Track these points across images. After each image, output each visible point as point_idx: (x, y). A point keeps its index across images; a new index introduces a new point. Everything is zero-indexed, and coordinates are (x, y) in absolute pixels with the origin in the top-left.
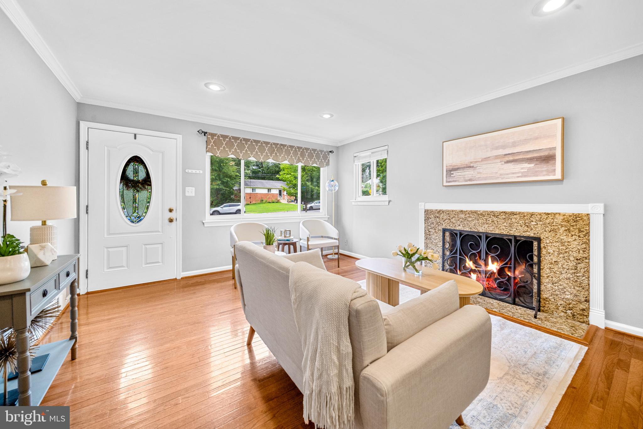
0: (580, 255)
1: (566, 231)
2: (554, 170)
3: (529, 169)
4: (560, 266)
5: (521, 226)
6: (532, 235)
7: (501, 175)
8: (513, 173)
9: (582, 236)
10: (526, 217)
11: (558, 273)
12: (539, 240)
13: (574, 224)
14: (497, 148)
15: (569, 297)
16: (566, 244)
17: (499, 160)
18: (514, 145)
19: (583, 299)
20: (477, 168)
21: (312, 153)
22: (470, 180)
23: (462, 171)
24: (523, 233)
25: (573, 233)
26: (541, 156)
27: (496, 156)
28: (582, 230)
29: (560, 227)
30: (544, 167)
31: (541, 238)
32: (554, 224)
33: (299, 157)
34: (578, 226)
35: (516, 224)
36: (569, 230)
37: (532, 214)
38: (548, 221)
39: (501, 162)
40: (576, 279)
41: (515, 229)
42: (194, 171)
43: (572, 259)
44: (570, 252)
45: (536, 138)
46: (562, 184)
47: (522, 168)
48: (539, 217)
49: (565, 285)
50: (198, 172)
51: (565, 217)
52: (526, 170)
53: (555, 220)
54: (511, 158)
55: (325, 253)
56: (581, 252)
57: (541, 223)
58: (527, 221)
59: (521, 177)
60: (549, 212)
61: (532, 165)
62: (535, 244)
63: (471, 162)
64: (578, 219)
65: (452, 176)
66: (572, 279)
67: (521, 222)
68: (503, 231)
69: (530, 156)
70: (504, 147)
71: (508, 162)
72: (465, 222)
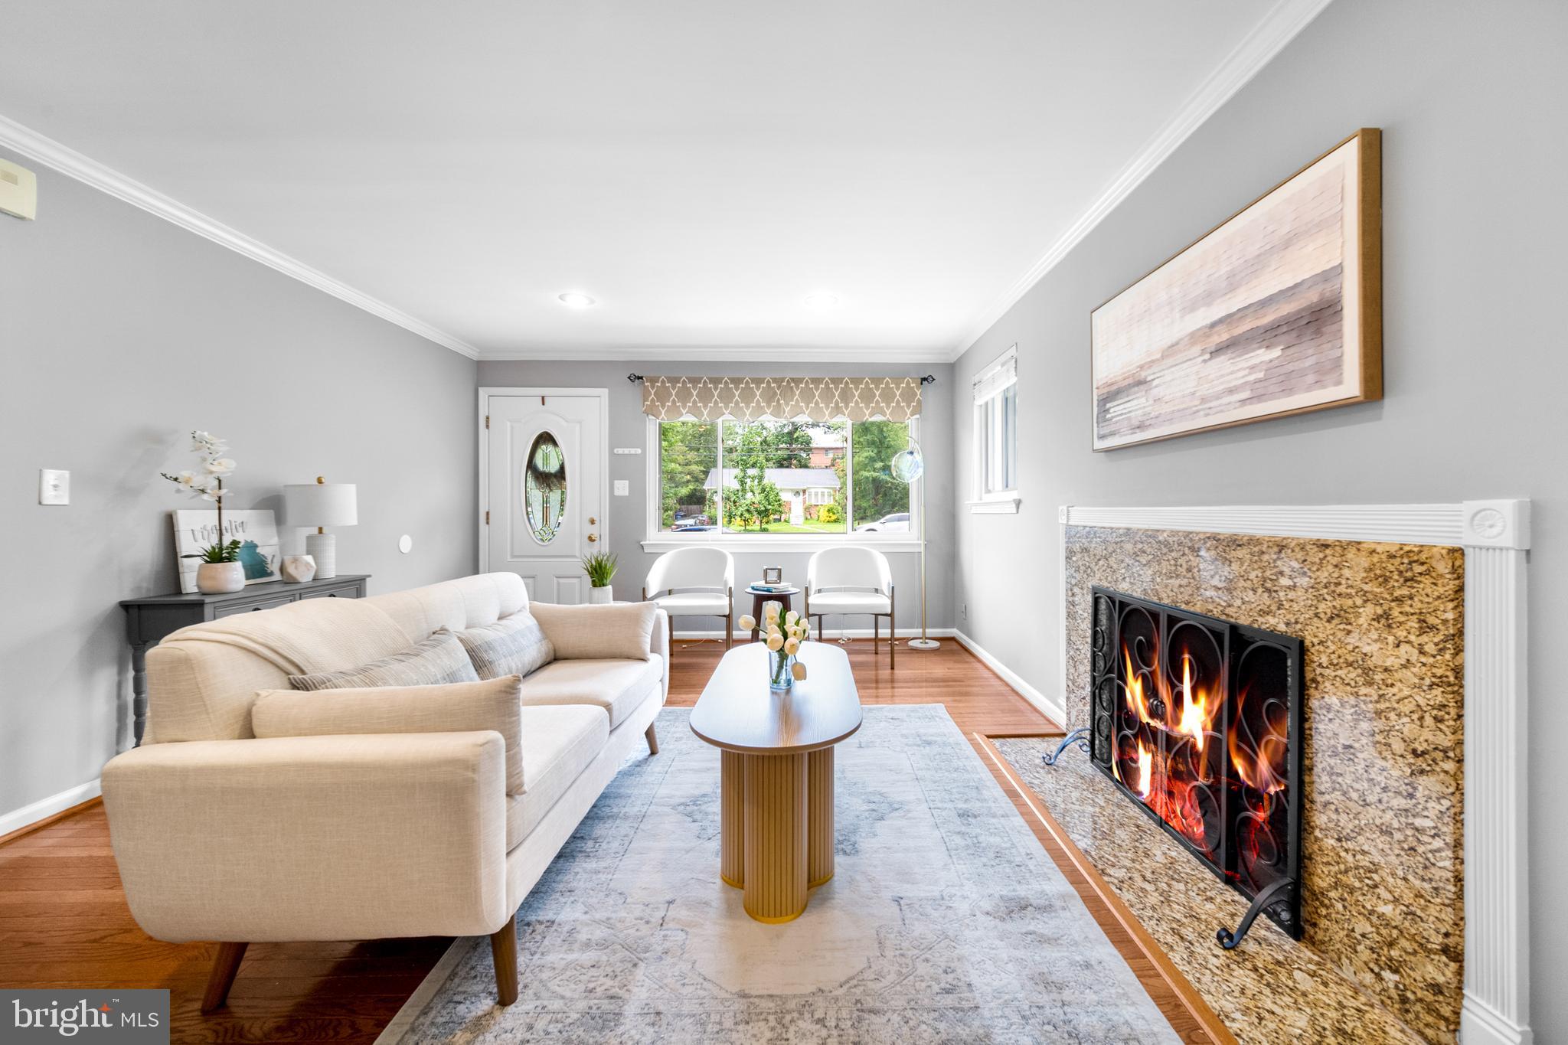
0: (1426, 734)
1: (1377, 619)
2: (1337, 364)
3: (1271, 367)
4: (1360, 768)
5: (1254, 590)
7: (1203, 400)
8: (1231, 391)
9: (1430, 648)
10: (1265, 557)
11: (1354, 796)
12: (1299, 649)
13: (1405, 591)
14: (1194, 304)
15: (1387, 909)
16: (1378, 677)
17: (1198, 349)
18: (1235, 284)
19: (1436, 941)
20: (1155, 383)
21: (871, 389)
22: (1141, 427)
23: (1126, 399)
24: (1260, 619)
25: (1401, 634)
27: (1192, 335)
28: (1431, 620)
29: (1359, 602)
30: (1309, 355)
31: (1307, 643)
32: (1342, 589)
33: (837, 403)
34: (1417, 605)
35: (1241, 583)
36: (1386, 615)
37: (1284, 546)
38: (1324, 576)
39: (1201, 353)
40: (1411, 840)
42: (626, 451)
44: (1392, 716)
45: (1287, 243)
46: (1380, 418)
47: (1253, 369)
48: (1302, 555)
50: (633, 451)
51: (1375, 559)
52: (1261, 375)
53: (1346, 572)
54: (1225, 336)
55: (931, 633)
56: (1429, 721)
57: (1306, 581)
58: (1268, 573)
61: (1276, 352)
63: (1141, 367)
64: (1418, 569)
65: (1108, 416)
66: (1398, 836)
67: (1252, 575)
68: (1211, 607)
69: (1269, 317)
70: (1209, 297)
71: (1218, 351)
72: (1134, 570)
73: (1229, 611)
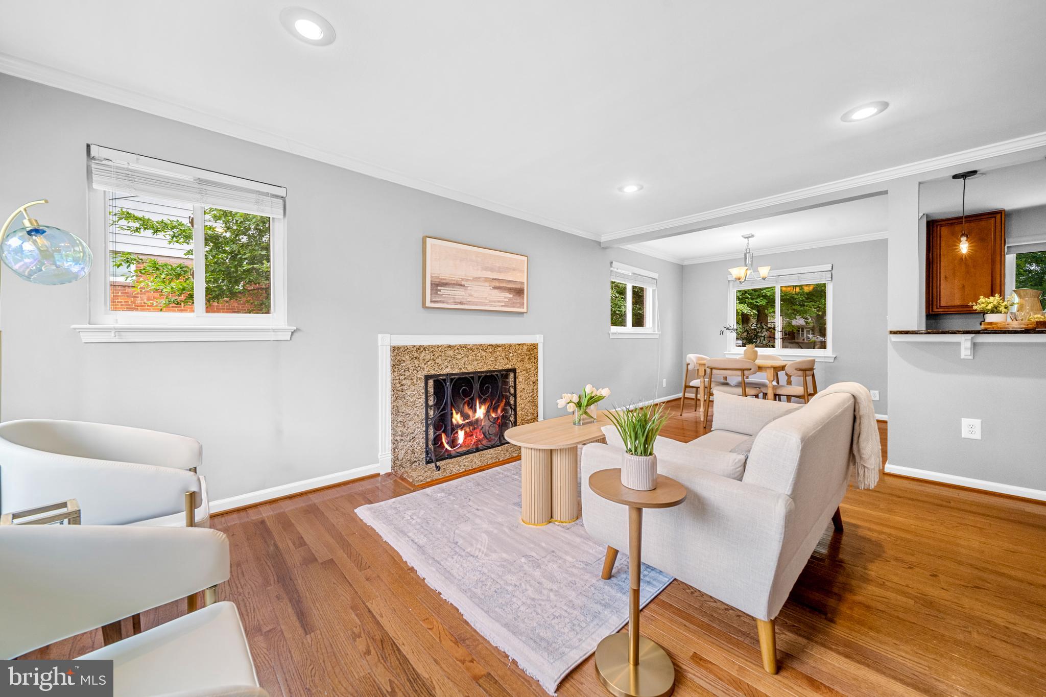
0: (535, 378)
1: (528, 359)
2: (523, 304)
3: (510, 299)
4: (525, 392)
5: (503, 359)
6: (510, 367)
7: (489, 301)
8: (499, 302)
9: (536, 362)
10: (506, 349)
11: (524, 398)
12: (514, 370)
13: (532, 352)
14: (486, 269)
15: (529, 418)
16: (528, 371)
17: (487, 284)
18: (500, 270)
20: (469, 288)
22: (461, 303)
23: (451, 289)
24: (505, 366)
25: (531, 361)
26: (516, 288)
27: (486, 278)
28: (535, 357)
29: (525, 356)
30: (518, 300)
31: (516, 369)
32: (522, 354)
34: (534, 355)
35: (500, 358)
36: (530, 358)
37: (510, 346)
38: (519, 352)
39: (490, 286)
40: (533, 400)
41: (499, 363)
43: (531, 383)
44: (530, 378)
45: (513, 269)
46: (525, 317)
47: (505, 297)
48: (514, 348)
49: (528, 408)
51: (528, 346)
52: (507, 300)
53: (523, 350)
54: (497, 285)
56: (535, 376)
57: (515, 354)
58: (507, 353)
59: (502, 306)
60: (520, 343)
61: (511, 296)
62: (512, 375)
63: (463, 279)
64: (534, 348)
65: (438, 293)
66: (531, 401)
67: (503, 355)
68: (489, 367)
69: (510, 286)
70: (492, 270)
71: (495, 288)
72: (454, 362)
73: (496, 367)
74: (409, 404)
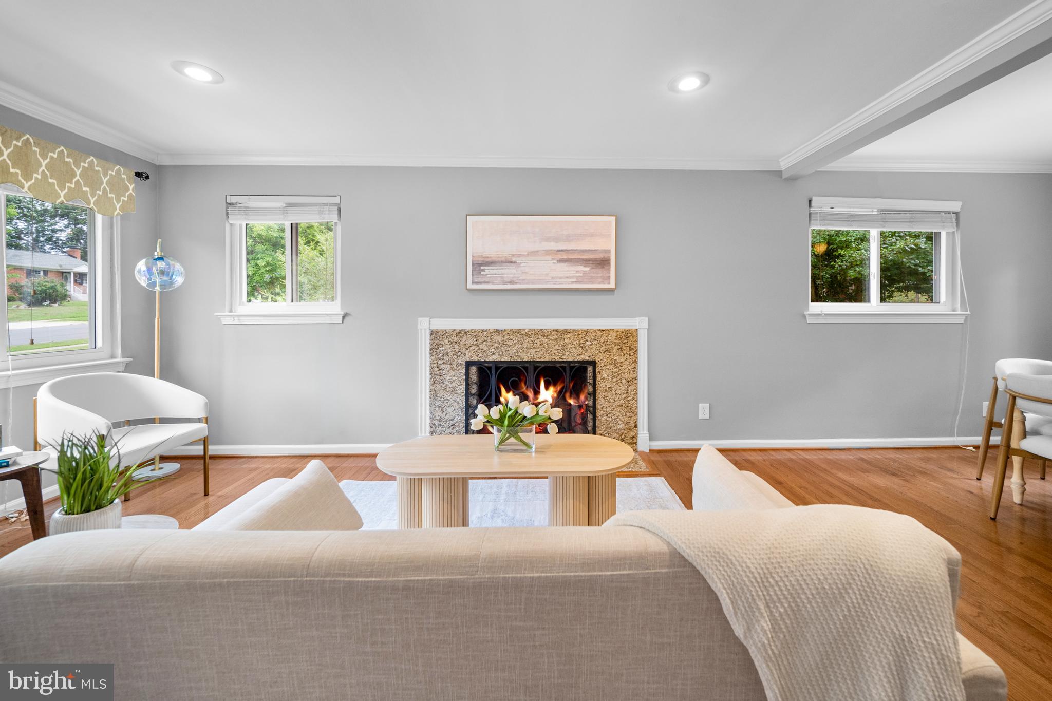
0: (631, 376)
1: (619, 349)
2: (609, 278)
3: (585, 273)
4: (613, 392)
5: (575, 348)
6: (587, 358)
7: (553, 278)
8: (567, 277)
9: (632, 354)
10: (580, 336)
11: (612, 400)
12: (593, 363)
13: (626, 341)
14: (548, 240)
15: (621, 427)
16: (618, 365)
17: (550, 258)
18: (568, 239)
19: (633, 425)
20: (522, 265)
22: (511, 282)
23: (499, 268)
24: (578, 357)
25: (625, 352)
26: (596, 259)
27: (547, 251)
28: (632, 347)
29: (613, 346)
30: (600, 273)
31: (596, 361)
32: (608, 343)
34: (629, 344)
35: (570, 346)
36: (621, 348)
37: (587, 332)
38: (602, 340)
39: (553, 259)
40: (627, 404)
41: (568, 353)
43: (624, 381)
44: (623, 374)
45: (592, 235)
46: (614, 295)
47: (577, 272)
48: (594, 334)
49: (618, 414)
51: (618, 333)
52: (581, 275)
53: (610, 338)
54: (565, 257)
56: (631, 372)
57: (596, 342)
58: (581, 341)
59: (576, 282)
60: (604, 328)
61: (587, 269)
62: (590, 369)
63: (513, 255)
64: (629, 335)
65: (482, 273)
66: (624, 405)
67: (575, 343)
68: (554, 357)
69: (585, 256)
70: (556, 239)
71: (560, 261)
72: (503, 348)
73: (564, 357)
74: (448, 389)
